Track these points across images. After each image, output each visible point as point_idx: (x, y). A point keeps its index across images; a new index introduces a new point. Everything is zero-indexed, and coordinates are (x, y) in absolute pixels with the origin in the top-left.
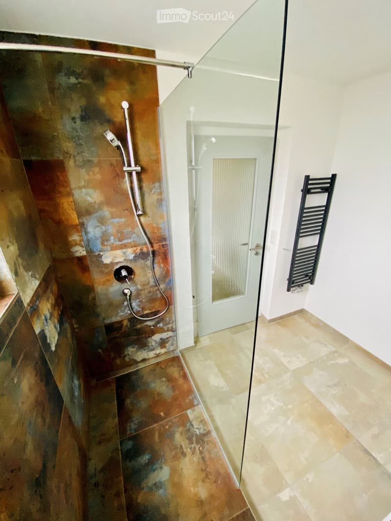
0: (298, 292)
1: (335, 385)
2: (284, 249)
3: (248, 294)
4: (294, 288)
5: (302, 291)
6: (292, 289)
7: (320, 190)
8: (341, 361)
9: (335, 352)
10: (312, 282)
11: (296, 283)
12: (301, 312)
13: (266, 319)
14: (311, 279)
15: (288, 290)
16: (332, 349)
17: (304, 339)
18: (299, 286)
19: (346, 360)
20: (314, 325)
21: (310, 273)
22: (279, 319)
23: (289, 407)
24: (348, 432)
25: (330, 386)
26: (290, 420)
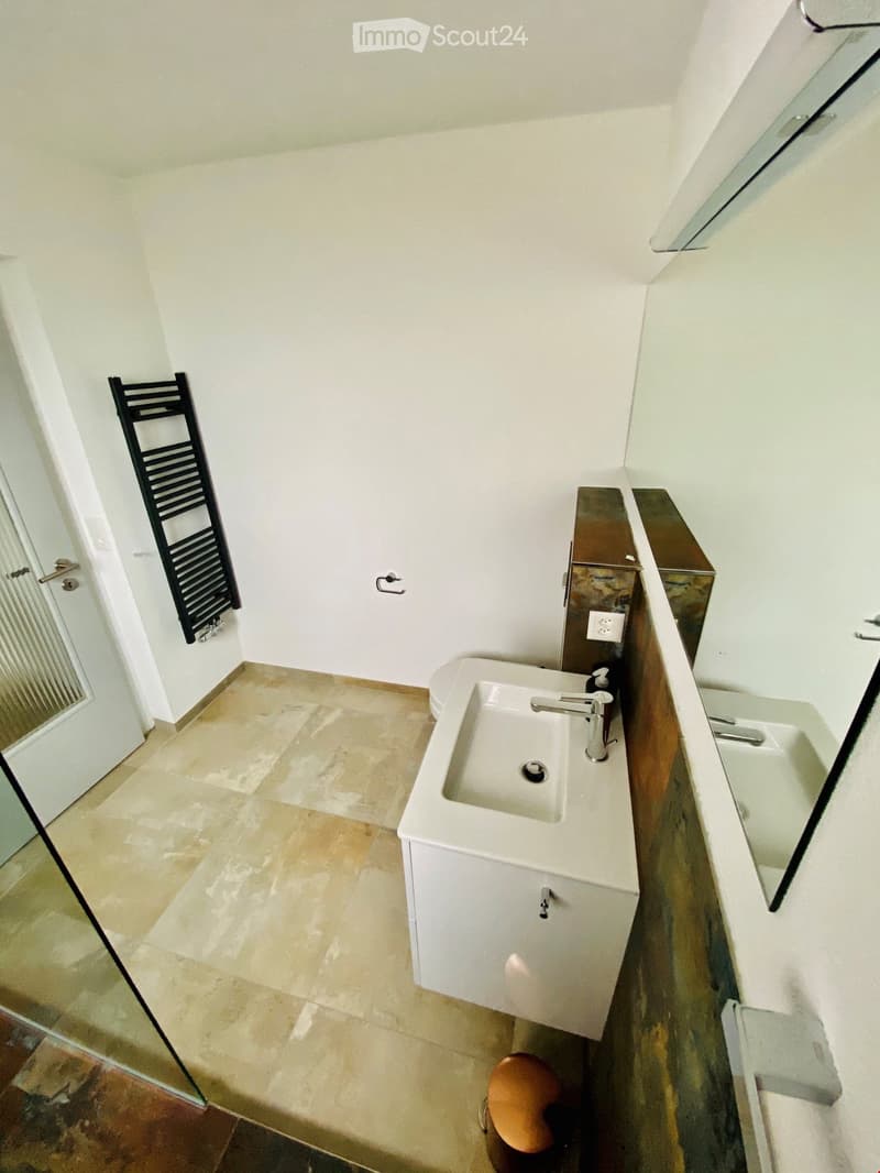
0: (214, 635)
1: (332, 766)
2: (136, 555)
3: (92, 694)
4: (203, 631)
5: (221, 630)
6: (197, 635)
7: (163, 410)
8: (329, 720)
9: (320, 708)
10: (236, 604)
11: (201, 618)
12: (243, 670)
13: (169, 724)
14: (229, 596)
15: (190, 639)
16: (312, 706)
17: (260, 719)
18: (210, 622)
19: (338, 713)
20: (273, 684)
21: (222, 587)
22: (201, 710)
23: (265, 864)
24: (367, 825)
25: (323, 774)
26: (274, 884)
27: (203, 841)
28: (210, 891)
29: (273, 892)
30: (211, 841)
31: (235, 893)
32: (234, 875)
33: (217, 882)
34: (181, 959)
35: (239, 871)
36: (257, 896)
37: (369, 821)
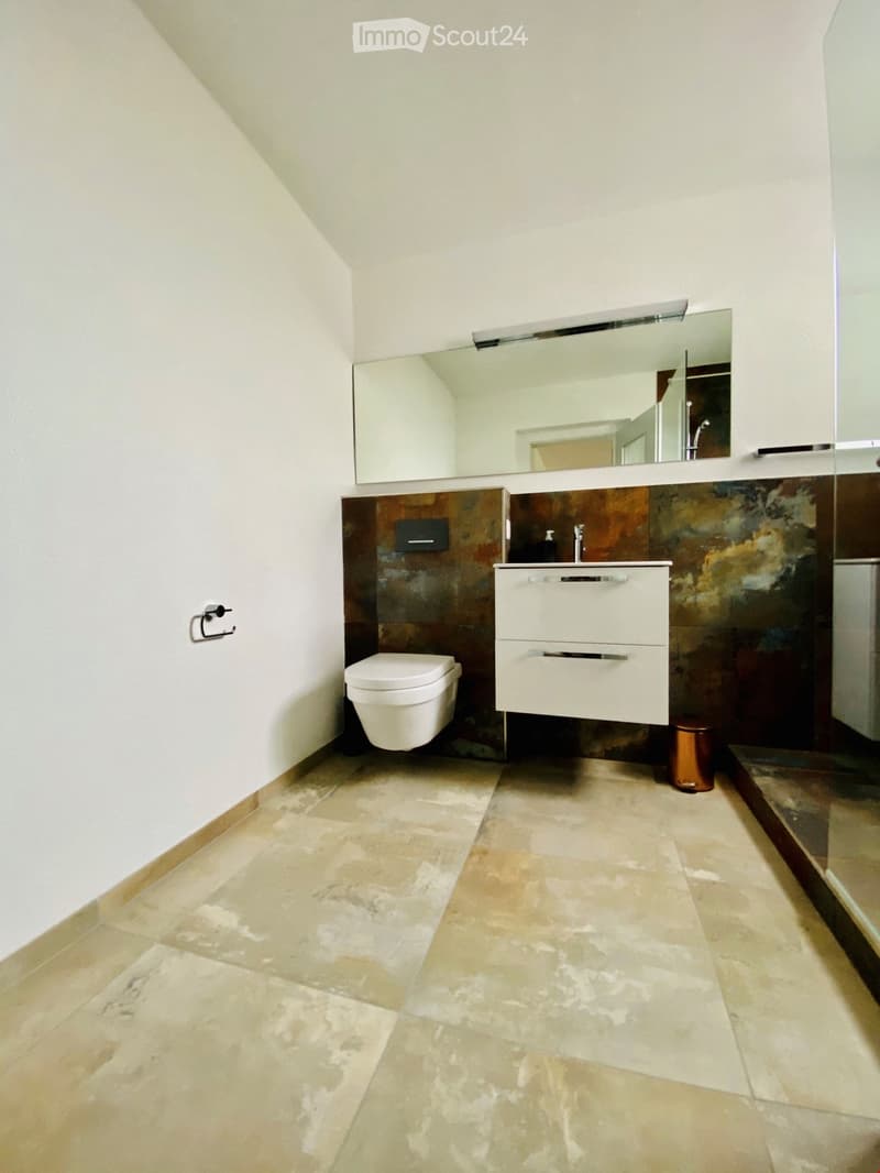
1: (354, 899)
23: (550, 949)
24: (471, 854)
25: (373, 908)
26: (578, 930)
27: (523, 1075)
28: (619, 1017)
29: (588, 929)
30: (519, 1056)
31: (610, 977)
32: (580, 987)
33: (603, 1011)
34: (732, 1015)
35: (570, 983)
36: (601, 945)
37: (467, 852)
